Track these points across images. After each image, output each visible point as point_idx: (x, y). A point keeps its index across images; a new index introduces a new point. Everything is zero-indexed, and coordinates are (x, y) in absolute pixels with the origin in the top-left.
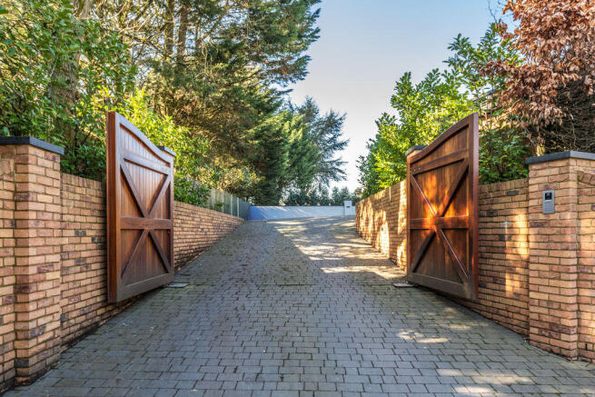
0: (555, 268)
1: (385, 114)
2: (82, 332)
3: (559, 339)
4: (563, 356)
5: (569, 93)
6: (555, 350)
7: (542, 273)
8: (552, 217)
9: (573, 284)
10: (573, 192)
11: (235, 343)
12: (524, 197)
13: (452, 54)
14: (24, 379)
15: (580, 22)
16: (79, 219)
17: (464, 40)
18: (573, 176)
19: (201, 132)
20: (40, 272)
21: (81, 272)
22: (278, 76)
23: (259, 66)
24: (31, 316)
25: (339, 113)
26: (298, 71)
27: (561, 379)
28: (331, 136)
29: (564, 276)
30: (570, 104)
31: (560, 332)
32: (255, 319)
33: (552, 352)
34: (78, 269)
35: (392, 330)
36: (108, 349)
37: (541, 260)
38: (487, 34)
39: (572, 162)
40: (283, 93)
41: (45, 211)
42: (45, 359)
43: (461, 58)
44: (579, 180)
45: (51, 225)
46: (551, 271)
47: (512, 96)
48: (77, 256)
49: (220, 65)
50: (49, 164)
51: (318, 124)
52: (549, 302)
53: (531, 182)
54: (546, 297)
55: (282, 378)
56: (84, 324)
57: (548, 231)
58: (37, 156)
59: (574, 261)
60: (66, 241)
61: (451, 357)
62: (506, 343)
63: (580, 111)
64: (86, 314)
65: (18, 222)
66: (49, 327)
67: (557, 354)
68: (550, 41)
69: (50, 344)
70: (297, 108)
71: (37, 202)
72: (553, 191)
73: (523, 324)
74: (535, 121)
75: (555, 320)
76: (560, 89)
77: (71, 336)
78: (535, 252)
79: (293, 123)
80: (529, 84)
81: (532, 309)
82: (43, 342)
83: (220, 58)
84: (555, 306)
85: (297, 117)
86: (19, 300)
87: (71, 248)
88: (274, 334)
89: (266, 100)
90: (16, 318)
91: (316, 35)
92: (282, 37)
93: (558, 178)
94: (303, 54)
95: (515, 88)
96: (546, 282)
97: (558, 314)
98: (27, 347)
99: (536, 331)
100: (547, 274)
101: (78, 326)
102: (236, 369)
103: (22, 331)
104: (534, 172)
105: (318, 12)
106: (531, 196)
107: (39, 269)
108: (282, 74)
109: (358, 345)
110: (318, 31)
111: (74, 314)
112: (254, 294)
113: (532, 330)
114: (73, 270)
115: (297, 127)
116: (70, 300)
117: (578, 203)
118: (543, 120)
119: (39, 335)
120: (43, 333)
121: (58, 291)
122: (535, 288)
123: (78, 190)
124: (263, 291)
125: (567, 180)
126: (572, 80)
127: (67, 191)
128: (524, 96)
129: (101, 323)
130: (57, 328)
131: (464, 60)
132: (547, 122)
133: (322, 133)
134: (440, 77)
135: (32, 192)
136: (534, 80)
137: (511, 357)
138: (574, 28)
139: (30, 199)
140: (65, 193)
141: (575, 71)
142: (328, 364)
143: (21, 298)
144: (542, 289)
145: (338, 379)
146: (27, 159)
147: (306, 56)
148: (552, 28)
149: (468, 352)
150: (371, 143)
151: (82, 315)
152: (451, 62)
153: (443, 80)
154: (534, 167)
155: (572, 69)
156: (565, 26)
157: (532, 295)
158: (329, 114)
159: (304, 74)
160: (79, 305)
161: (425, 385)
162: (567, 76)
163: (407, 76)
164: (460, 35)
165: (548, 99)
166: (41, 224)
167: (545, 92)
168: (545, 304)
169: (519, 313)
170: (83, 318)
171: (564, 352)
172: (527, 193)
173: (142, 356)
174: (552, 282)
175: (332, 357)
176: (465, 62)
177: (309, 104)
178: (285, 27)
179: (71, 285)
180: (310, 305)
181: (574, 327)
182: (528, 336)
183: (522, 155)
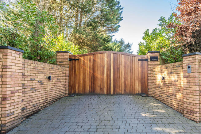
0: (192, 91)
1: (141, 42)
2: (33, 113)
3: (193, 115)
4: (195, 121)
5: (196, 34)
6: (192, 119)
7: (188, 93)
8: (191, 74)
9: (198, 97)
10: (197, 66)
11: (84, 117)
12: (181, 68)
13: (160, 22)
14: (4, 131)
15: (199, 11)
16: (32, 74)
17: (163, 18)
18: (197, 61)
19: (86, 48)
20: (12, 93)
21: (33, 92)
22: (110, 31)
23: (104, 28)
24: (7, 109)
25: (131, 43)
26: (116, 30)
27: (193, 130)
28: (128, 50)
29: (195, 94)
30: (197, 37)
31: (194, 113)
32: (94, 108)
33: (191, 120)
34: (32, 91)
35: (139, 112)
36: (40, 119)
37: (187, 88)
38: (171, 16)
39: (197, 56)
40: (112, 36)
41: (15, 72)
42: (14, 124)
43: (162, 23)
44: (199, 62)
45: (18, 77)
46: (190, 92)
47: (178, 35)
48: (31, 87)
49: (90, 27)
50: (18, 56)
51: (124, 46)
52: (190, 103)
53: (183, 63)
54: (189, 101)
55: (97, 130)
56: (34, 110)
57: (189, 79)
58: (12, 53)
59: (198, 89)
60: (26, 82)
61: (157, 122)
62: (176, 116)
63: (200, 40)
64: (35, 107)
65: (3, 76)
66: (16, 112)
67: (193, 120)
68: (189, 17)
69: (17, 118)
70: (118, 41)
71: (11, 69)
72: (190, 66)
73: (182, 110)
74: (185, 43)
75: (192, 109)
76: (193, 33)
77: (28, 114)
78: (185, 86)
79: (117, 46)
80: (183, 31)
81: (184, 105)
82: (13, 118)
83: (91, 25)
84: (192, 104)
85: (118, 44)
86: (3, 103)
87: (29, 84)
88: (99, 113)
89: (107, 38)
90: (2, 110)
91: (122, 19)
92: (111, 19)
93: (192, 61)
94: (118, 25)
95: (179, 33)
96: (189, 96)
97: (193, 107)
98: (5, 120)
99: (186, 112)
100: (189, 93)
101: (31, 111)
102: (82, 127)
103: (4, 114)
104: (185, 59)
105: (122, 12)
106: (184, 67)
107: (11, 92)
108: (111, 31)
109: (126, 117)
110: (122, 18)
111: (30, 107)
112: (96, 99)
113: (184, 112)
114: (29, 92)
115: (118, 47)
116: (28, 102)
117: (199, 70)
118: (188, 43)
119: (11, 115)
120: (13, 115)
121: (21, 100)
122: (186, 98)
123: (32, 65)
124: (99, 98)
125: (195, 62)
126: (197, 30)
127: (27, 65)
128: (181, 35)
129: (41, 109)
130: (20, 112)
131: (163, 24)
132: (189, 44)
133: (125, 49)
134: (157, 30)
135: (9, 65)
136: (184, 30)
137: (177, 122)
138: (197, 13)
139: (8, 68)
140: (26, 66)
141: (198, 27)
142: (114, 124)
143: (3, 102)
144: (187, 98)
145: (116, 130)
146: (7, 54)
147: (119, 25)
148: (190, 13)
149: (163, 120)
150: (138, 51)
151: (33, 107)
152: (160, 25)
153: (158, 32)
154: (184, 58)
155: (197, 26)
156: (194, 12)
157: (184, 100)
158: (128, 43)
159: (118, 31)
160: (31, 104)
161: (146, 133)
162: (195, 28)
163: (148, 30)
164: (162, 16)
165: (189, 36)
166: (13, 76)
167: (188, 33)
168: (188, 103)
169: (180, 106)
170: (34, 108)
171: (195, 120)
172: (182, 66)
173: (51, 122)
174: (191, 96)
175: (116, 122)
176: (164, 25)
177: (122, 40)
178: (112, 16)
179: (28, 97)
180: (113, 103)
181: (198, 111)
182: (183, 114)
183: (182, 54)
